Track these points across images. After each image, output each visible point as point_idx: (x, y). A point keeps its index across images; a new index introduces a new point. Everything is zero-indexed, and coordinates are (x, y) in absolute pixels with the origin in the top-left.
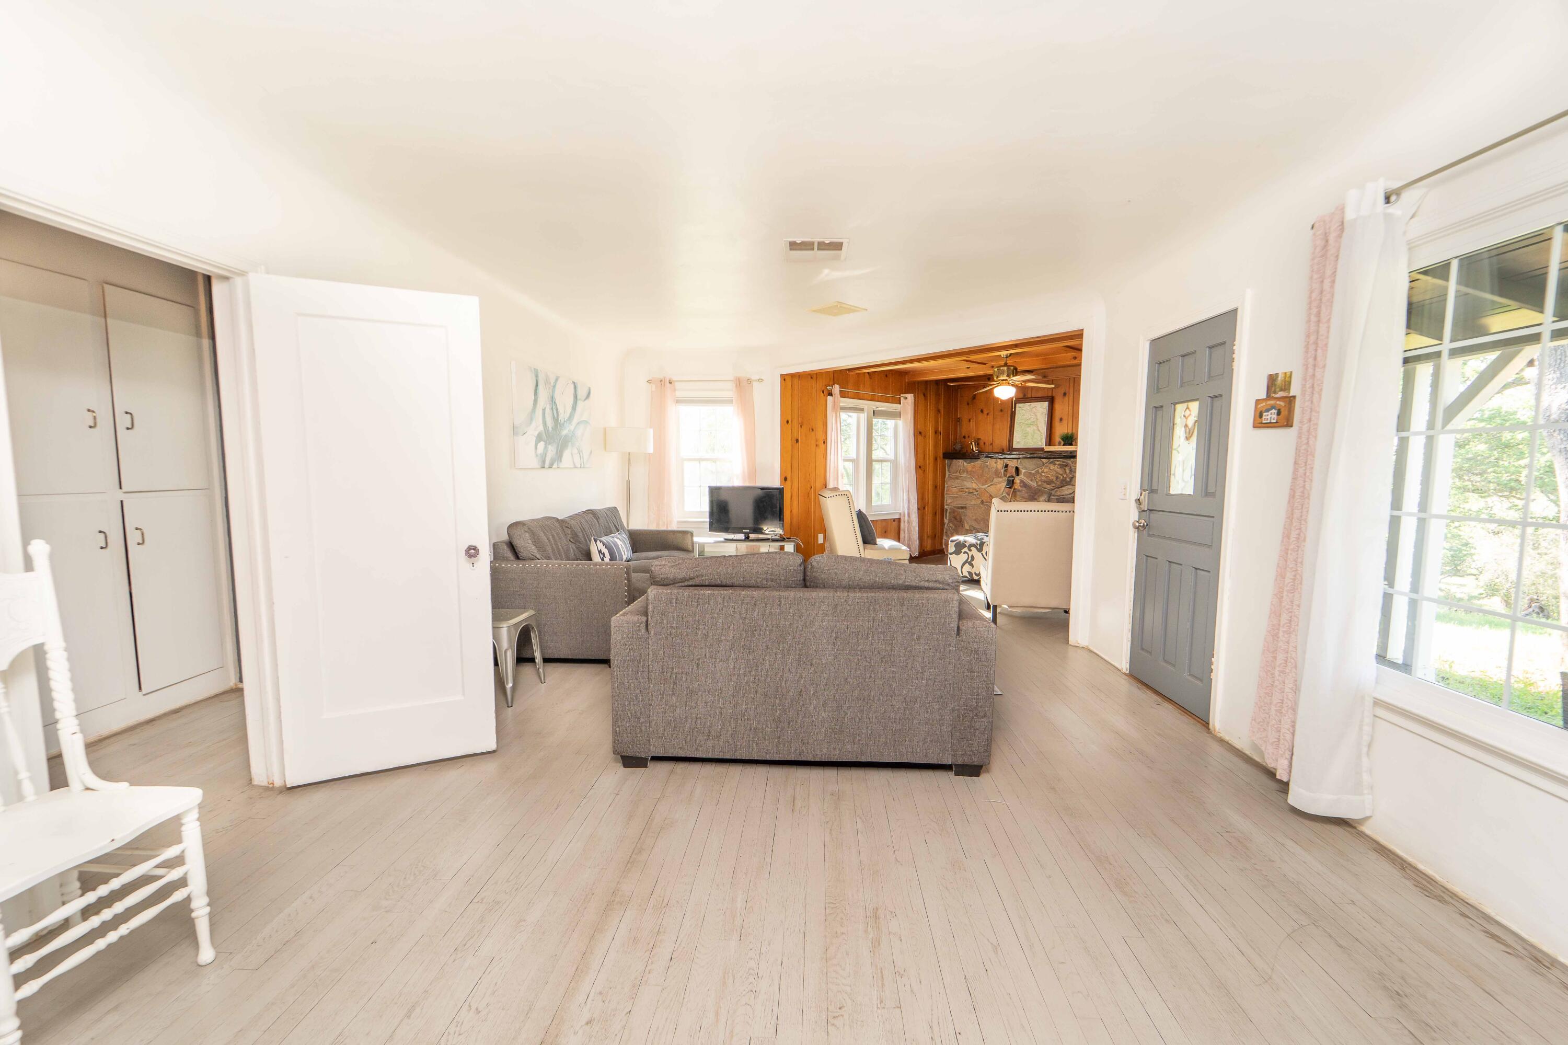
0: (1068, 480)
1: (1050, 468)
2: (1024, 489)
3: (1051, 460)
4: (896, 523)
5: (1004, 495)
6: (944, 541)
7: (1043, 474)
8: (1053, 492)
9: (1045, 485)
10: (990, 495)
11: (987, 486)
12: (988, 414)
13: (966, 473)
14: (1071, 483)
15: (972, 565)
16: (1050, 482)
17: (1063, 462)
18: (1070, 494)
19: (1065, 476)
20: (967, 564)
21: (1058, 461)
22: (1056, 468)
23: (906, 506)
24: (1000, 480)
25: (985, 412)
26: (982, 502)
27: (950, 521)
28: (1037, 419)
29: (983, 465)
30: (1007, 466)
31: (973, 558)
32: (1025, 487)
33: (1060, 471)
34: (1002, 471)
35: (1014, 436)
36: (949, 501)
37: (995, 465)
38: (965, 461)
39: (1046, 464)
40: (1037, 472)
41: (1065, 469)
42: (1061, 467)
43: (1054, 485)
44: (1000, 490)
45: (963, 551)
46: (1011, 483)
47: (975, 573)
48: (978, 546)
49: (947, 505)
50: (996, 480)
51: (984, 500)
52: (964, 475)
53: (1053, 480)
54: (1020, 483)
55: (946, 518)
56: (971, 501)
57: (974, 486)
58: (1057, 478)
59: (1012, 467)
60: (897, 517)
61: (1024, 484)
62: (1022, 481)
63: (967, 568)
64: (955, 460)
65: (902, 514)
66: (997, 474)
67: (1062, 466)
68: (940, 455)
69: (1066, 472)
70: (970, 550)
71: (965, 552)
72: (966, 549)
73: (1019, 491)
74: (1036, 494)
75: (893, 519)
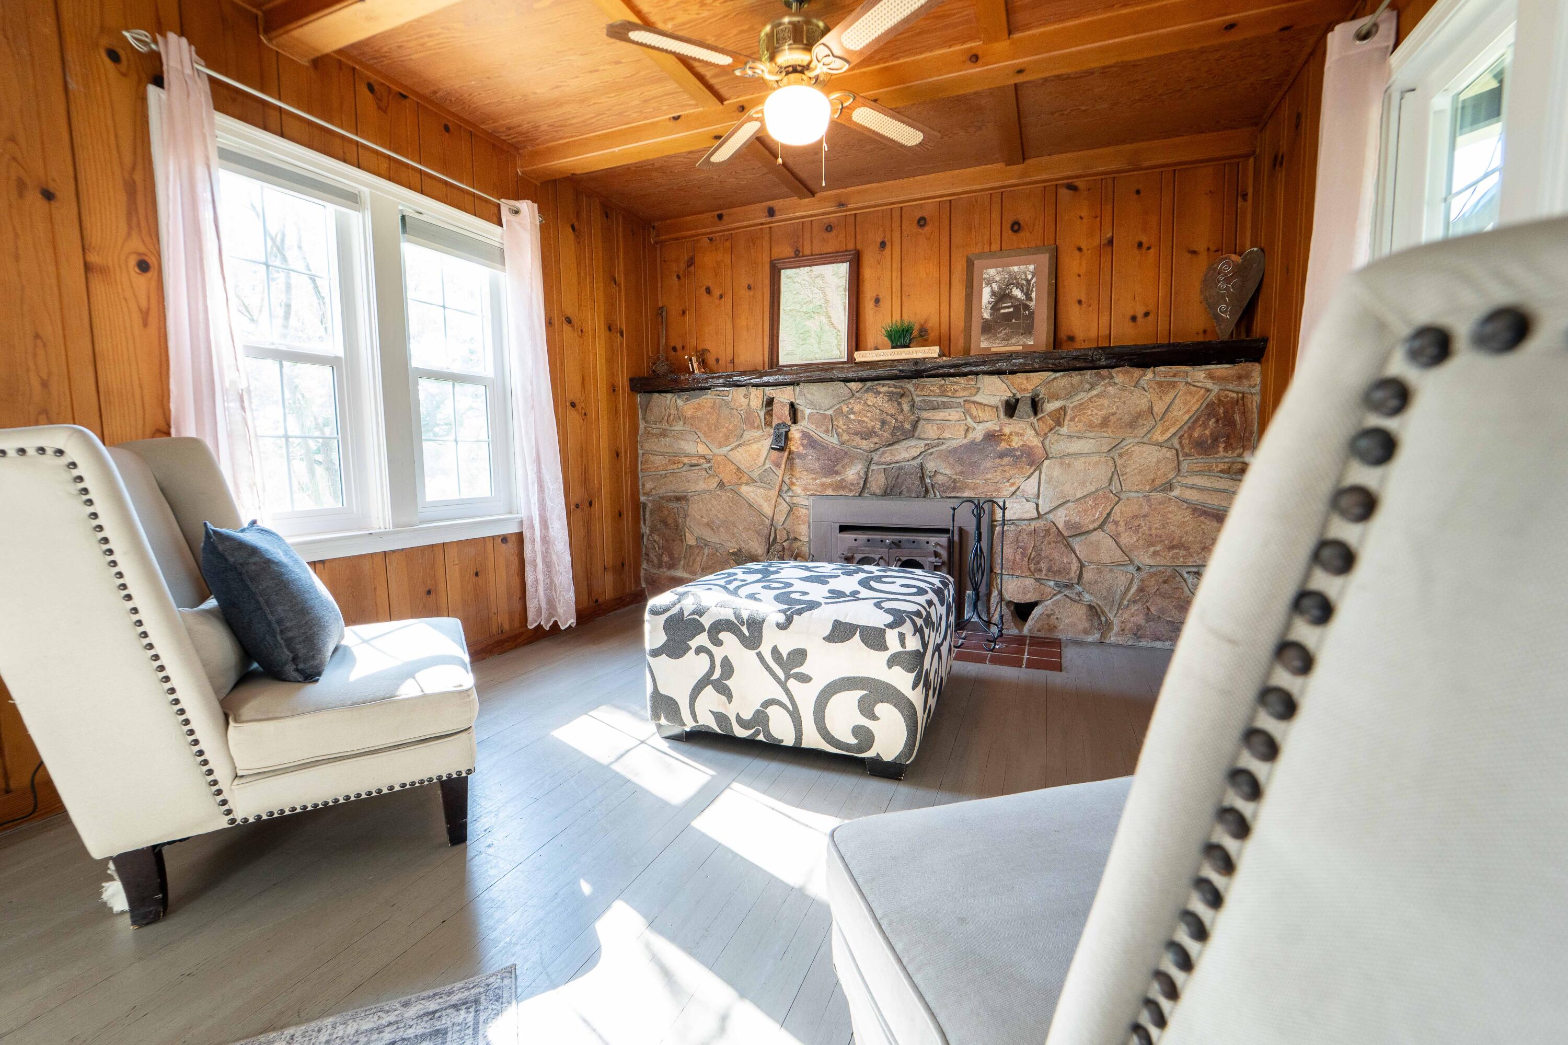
0: (908, 426)
1: (865, 402)
2: (812, 452)
3: (869, 384)
4: (510, 549)
5: (767, 466)
6: (642, 573)
7: (852, 417)
8: (876, 457)
9: (858, 439)
10: (738, 469)
11: (729, 448)
12: (721, 297)
13: (681, 423)
14: (916, 434)
15: (726, 692)
16: (867, 434)
17: (895, 387)
18: (914, 458)
19: (900, 418)
20: (710, 686)
21: (883, 385)
22: (879, 401)
23: (534, 499)
24: (759, 433)
25: (716, 292)
26: (721, 485)
27: (653, 530)
28: (827, 301)
29: (717, 401)
30: (770, 402)
31: (728, 668)
32: (813, 447)
33: (890, 408)
34: (762, 414)
35: (781, 338)
36: (649, 486)
37: (744, 402)
38: (679, 397)
39: (857, 394)
40: (839, 412)
41: (899, 404)
42: (890, 400)
43: (876, 440)
44: (758, 456)
45: (694, 643)
46: (782, 443)
47: (738, 716)
48: (744, 629)
49: (644, 494)
50: (747, 435)
51: (725, 481)
52: (679, 427)
53: (874, 427)
54: (801, 439)
55: (645, 524)
56: (696, 481)
57: (702, 450)
58: (883, 423)
59: (783, 405)
60: (515, 530)
61: (812, 442)
62: (805, 435)
63: (710, 700)
64: (656, 395)
65: (525, 522)
66: (748, 420)
67: (891, 396)
68: (623, 382)
69: (902, 410)
70: (719, 643)
71: (700, 650)
72: (702, 639)
73: (800, 456)
74: (837, 462)
75: (499, 536)
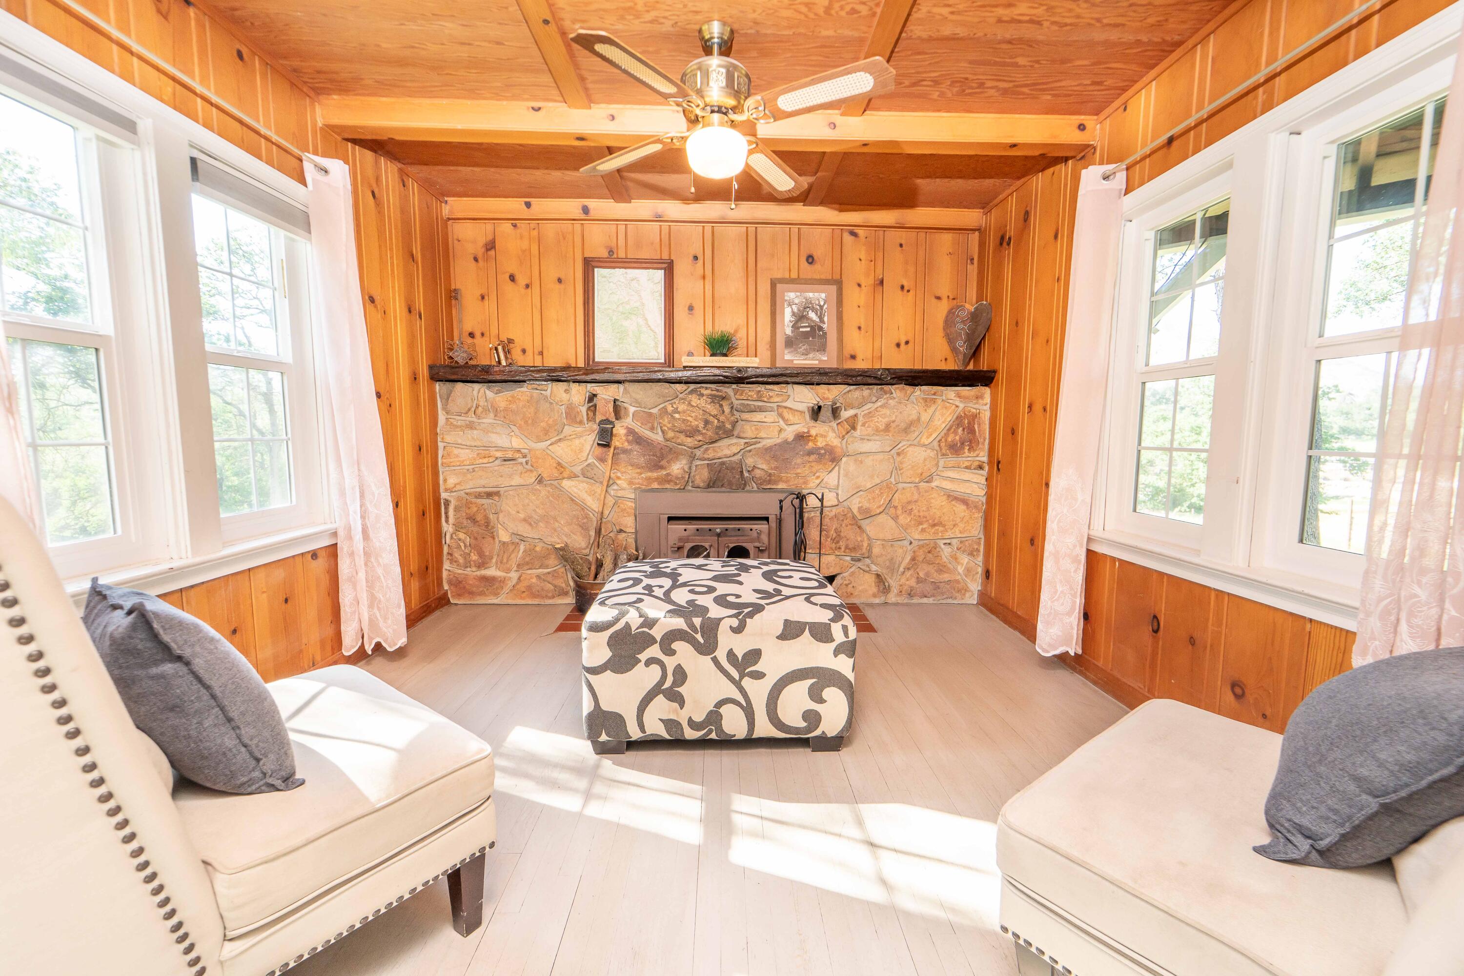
0: (728, 426)
1: (689, 403)
2: (637, 447)
3: (692, 386)
4: (320, 566)
5: (589, 461)
6: (445, 574)
7: (677, 416)
8: (698, 453)
9: (682, 438)
10: (559, 464)
11: (549, 442)
12: (527, 286)
13: (492, 415)
14: (736, 433)
15: (679, 700)
16: (691, 433)
17: (718, 390)
18: (734, 455)
19: (722, 418)
20: (661, 696)
21: (706, 388)
22: (703, 402)
23: (355, 507)
24: (580, 429)
25: (522, 280)
26: (540, 480)
27: (458, 527)
28: (643, 304)
29: (535, 395)
30: (592, 397)
31: (681, 675)
32: (638, 443)
33: (712, 409)
34: (584, 410)
35: (596, 336)
36: (452, 481)
37: (565, 397)
38: (489, 388)
39: (681, 396)
40: (664, 411)
41: (721, 406)
42: (713, 402)
43: (700, 438)
44: (581, 450)
45: (643, 657)
46: (605, 438)
47: (690, 719)
48: (699, 637)
49: (446, 490)
50: (568, 430)
51: (545, 475)
52: (489, 419)
53: (697, 426)
54: (627, 435)
55: (447, 521)
56: (511, 476)
57: (516, 443)
58: (707, 422)
59: (607, 402)
60: (327, 542)
61: (637, 439)
62: (630, 431)
63: (661, 707)
64: (460, 385)
65: (341, 534)
66: (571, 415)
67: (714, 399)
68: (424, 371)
69: (723, 412)
70: (672, 653)
71: (649, 662)
72: (654, 651)
73: (625, 451)
74: (662, 457)
75: (309, 552)
